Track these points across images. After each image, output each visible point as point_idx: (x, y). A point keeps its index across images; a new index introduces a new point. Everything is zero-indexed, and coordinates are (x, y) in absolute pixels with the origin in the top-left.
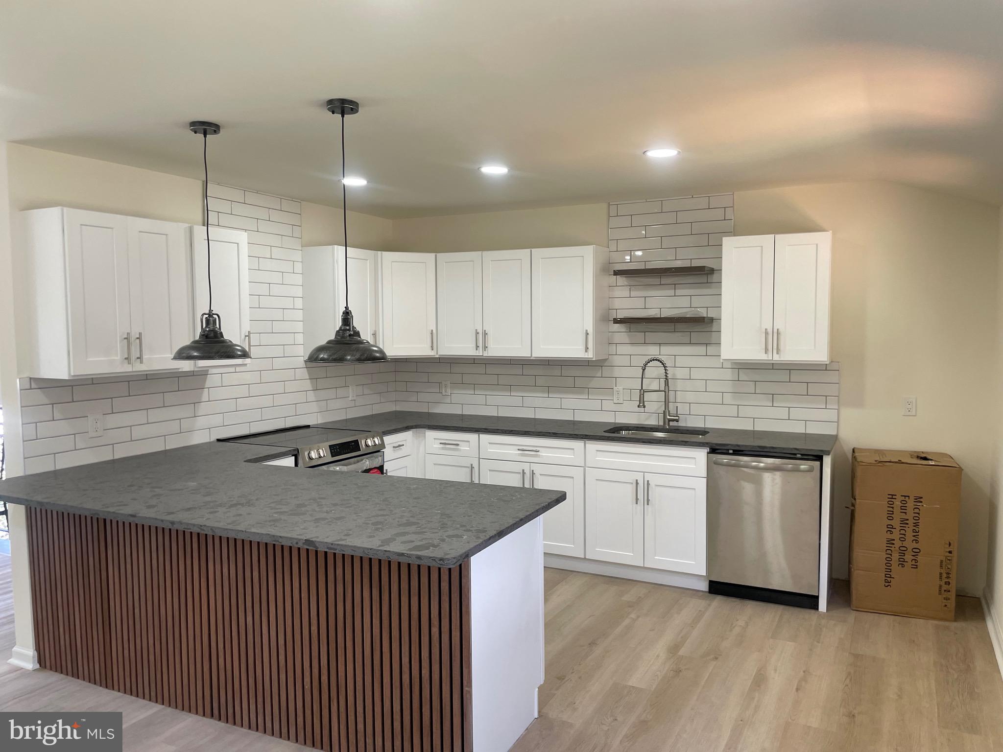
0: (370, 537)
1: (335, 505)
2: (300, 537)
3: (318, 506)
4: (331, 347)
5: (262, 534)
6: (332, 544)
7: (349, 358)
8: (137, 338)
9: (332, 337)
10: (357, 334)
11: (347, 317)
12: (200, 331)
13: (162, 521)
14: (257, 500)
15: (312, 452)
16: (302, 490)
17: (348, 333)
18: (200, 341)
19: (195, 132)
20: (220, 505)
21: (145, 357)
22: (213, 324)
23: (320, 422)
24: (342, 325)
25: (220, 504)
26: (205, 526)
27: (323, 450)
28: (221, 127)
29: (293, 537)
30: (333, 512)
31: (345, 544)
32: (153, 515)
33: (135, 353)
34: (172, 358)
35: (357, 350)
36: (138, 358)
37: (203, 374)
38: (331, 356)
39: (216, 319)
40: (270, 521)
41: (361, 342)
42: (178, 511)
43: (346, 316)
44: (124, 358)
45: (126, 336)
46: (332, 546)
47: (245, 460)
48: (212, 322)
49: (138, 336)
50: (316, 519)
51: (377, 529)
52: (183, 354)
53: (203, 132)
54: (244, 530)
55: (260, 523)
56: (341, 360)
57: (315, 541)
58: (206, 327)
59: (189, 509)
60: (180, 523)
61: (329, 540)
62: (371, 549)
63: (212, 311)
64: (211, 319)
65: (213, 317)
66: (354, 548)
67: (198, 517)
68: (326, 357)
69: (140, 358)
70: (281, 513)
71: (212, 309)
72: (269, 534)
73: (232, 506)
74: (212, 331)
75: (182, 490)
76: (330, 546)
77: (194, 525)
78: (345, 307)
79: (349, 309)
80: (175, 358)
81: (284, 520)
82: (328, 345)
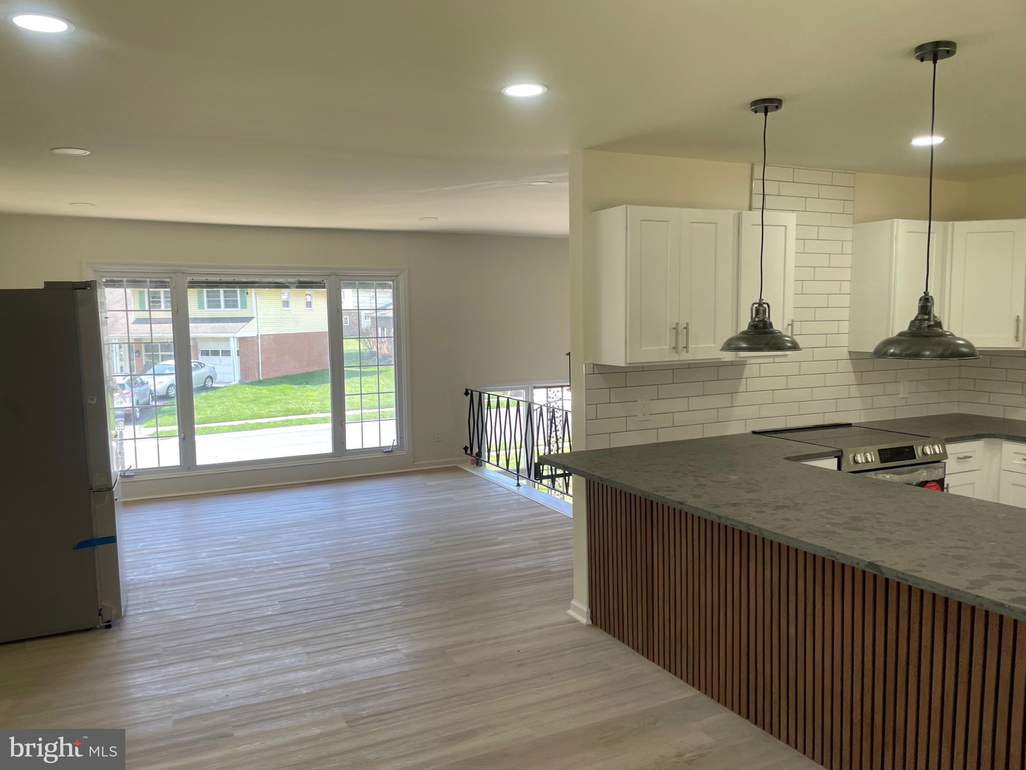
0: (953, 573)
1: (899, 524)
2: (861, 558)
3: (877, 523)
4: (904, 341)
5: (816, 546)
6: (903, 574)
7: (928, 353)
8: (685, 328)
9: (905, 328)
10: (939, 324)
11: (926, 304)
12: (750, 321)
13: (709, 513)
14: (804, 504)
15: (859, 455)
16: (854, 500)
17: (926, 324)
18: (749, 332)
19: (756, 112)
20: (765, 505)
21: (691, 346)
22: (763, 314)
23: (863, 421)
24: (919, 314)
25: (766, 503)
26: (752, 525)
27: (871, 454)
28: (783, 102)
29: (853, 556)
30: (898, 533)
31: (920, 576)
32: (700, 506)
33: (682, 343)
34: (721, 348)
35: (939, 344)
36: (684, 347)
37: (742, 364)
38: (904, 350)
39: (766, 308)
40: (822, 532)
41: (942, 335)
42: (724, 505)
43: (924, 303)
44: (672, 347)
45: (674, 326)
46: (904, 576)
47: (785, 457)
48: (761, 311)
49: (685, 326)
50: (878, 539)
51: (961, 565)
52: (731, 345)
53: (764, 110)
54: (795, 537)
55: (813, 533)
56: (917, 356)
57: (881, 566)
58: (756, 316)
59: (734, 505)
60: (727, 518)
61: (900, 568)
62: (956, 590)
63: (763, 300)
64: (761, 309)
65: (764, 307)
66: (933, 584)
67: (745, 516)
68: (897, 352)
69: (686, 347)
70: (834, 525)
71: (762, 298)
72: (824, 548)
73: (778, 508)
74: (761, 321)
75: (724, 482)
76: (900, 575)
77: (741, 523)
78: (925, 293)
79: (930, 295)
80: (723, 349)
81: (839, 534)
82: (900, 337)
